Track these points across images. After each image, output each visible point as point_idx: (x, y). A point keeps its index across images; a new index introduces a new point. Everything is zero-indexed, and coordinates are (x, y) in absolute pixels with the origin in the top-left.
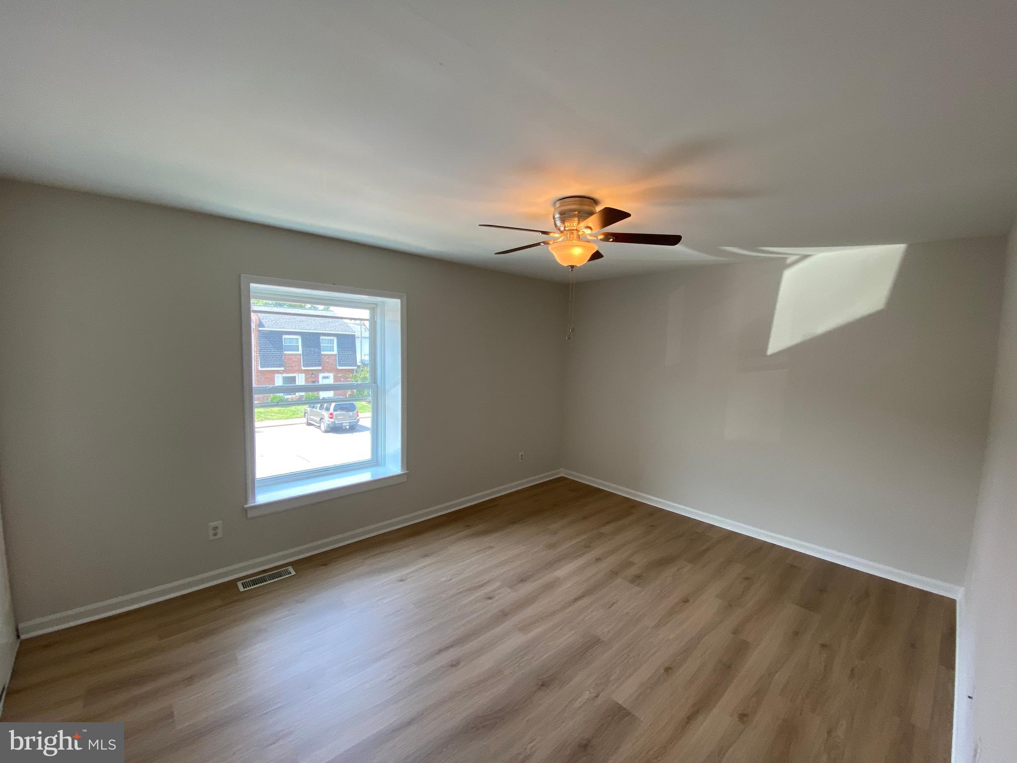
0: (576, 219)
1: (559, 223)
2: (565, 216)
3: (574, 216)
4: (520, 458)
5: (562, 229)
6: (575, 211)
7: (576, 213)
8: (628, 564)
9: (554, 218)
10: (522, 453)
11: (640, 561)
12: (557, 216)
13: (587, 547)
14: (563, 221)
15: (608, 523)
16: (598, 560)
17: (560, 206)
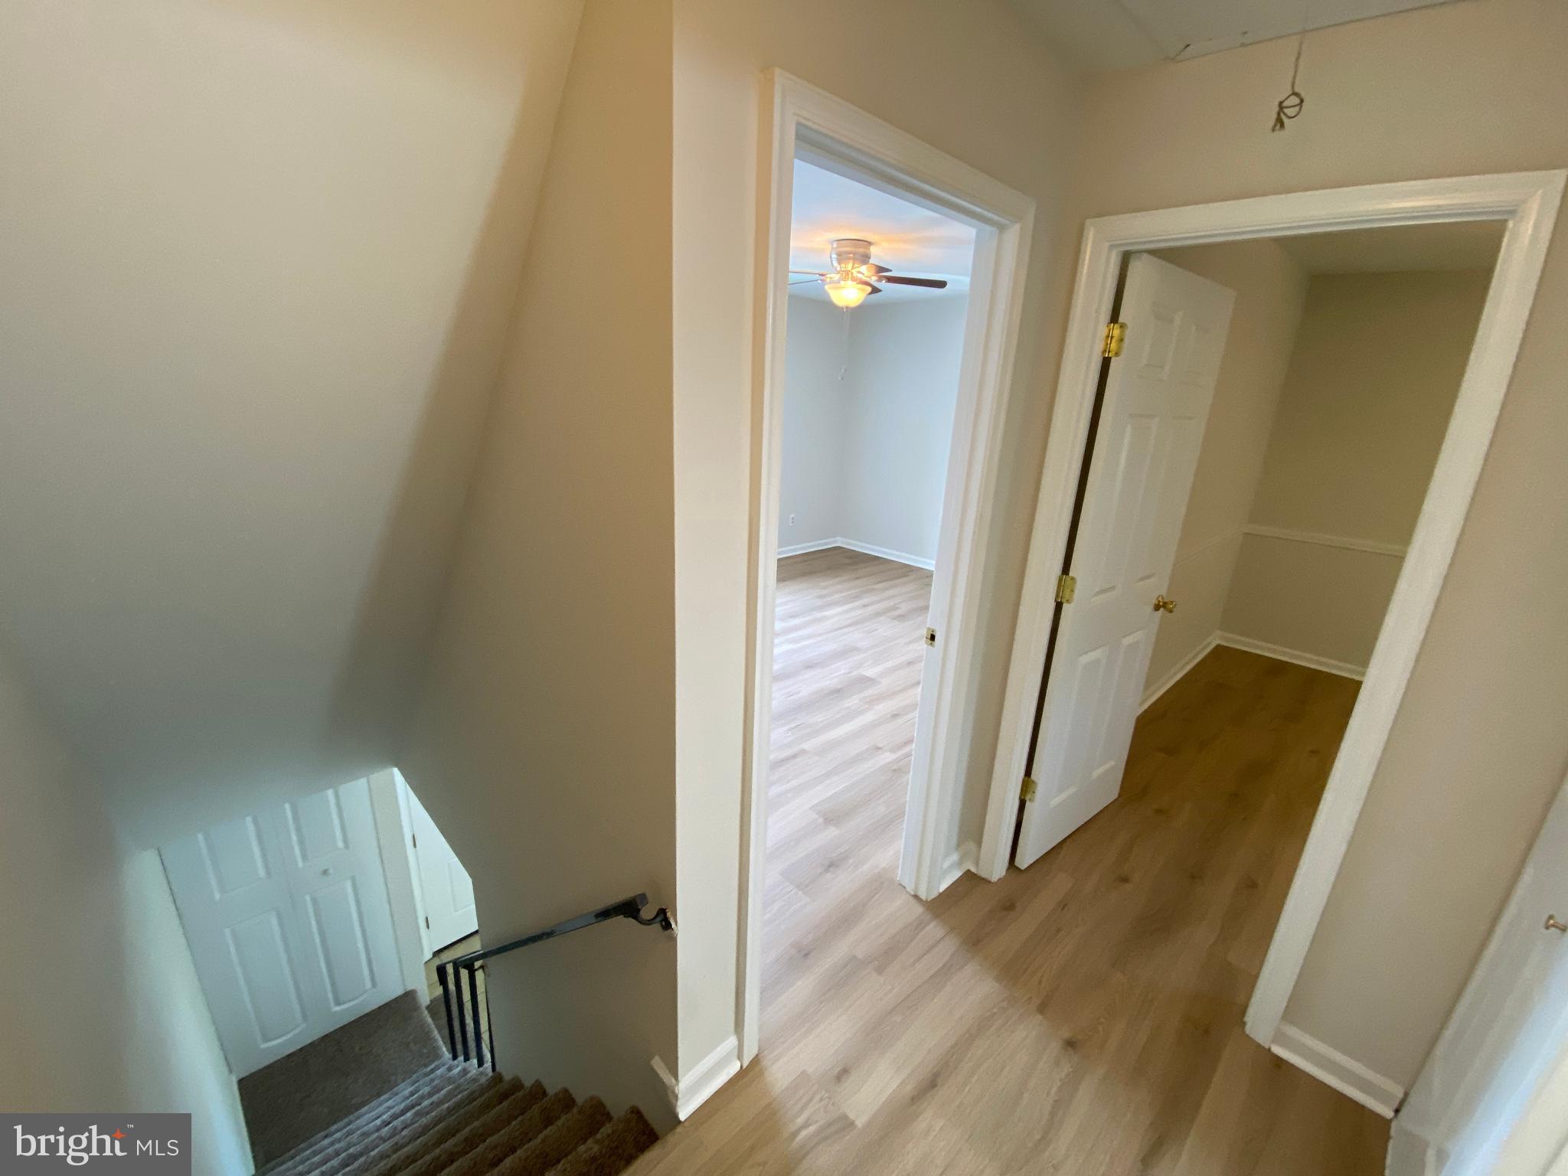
0: (851, 262)
1: (835, 264)
2: (841, 258)
3: (850, 259)
4: (791, 521)
5: (838, 269)
6: (850, 253)
7: (852, 255)
8: (894, 608)
9: (831, 257)
10: (792, 516)
11: (904, 608)
12: (834, 256)
13: (857, 597)
14: (839, 263)
15: (880, 582)
16: (865, 606)
17: (838, 247)
